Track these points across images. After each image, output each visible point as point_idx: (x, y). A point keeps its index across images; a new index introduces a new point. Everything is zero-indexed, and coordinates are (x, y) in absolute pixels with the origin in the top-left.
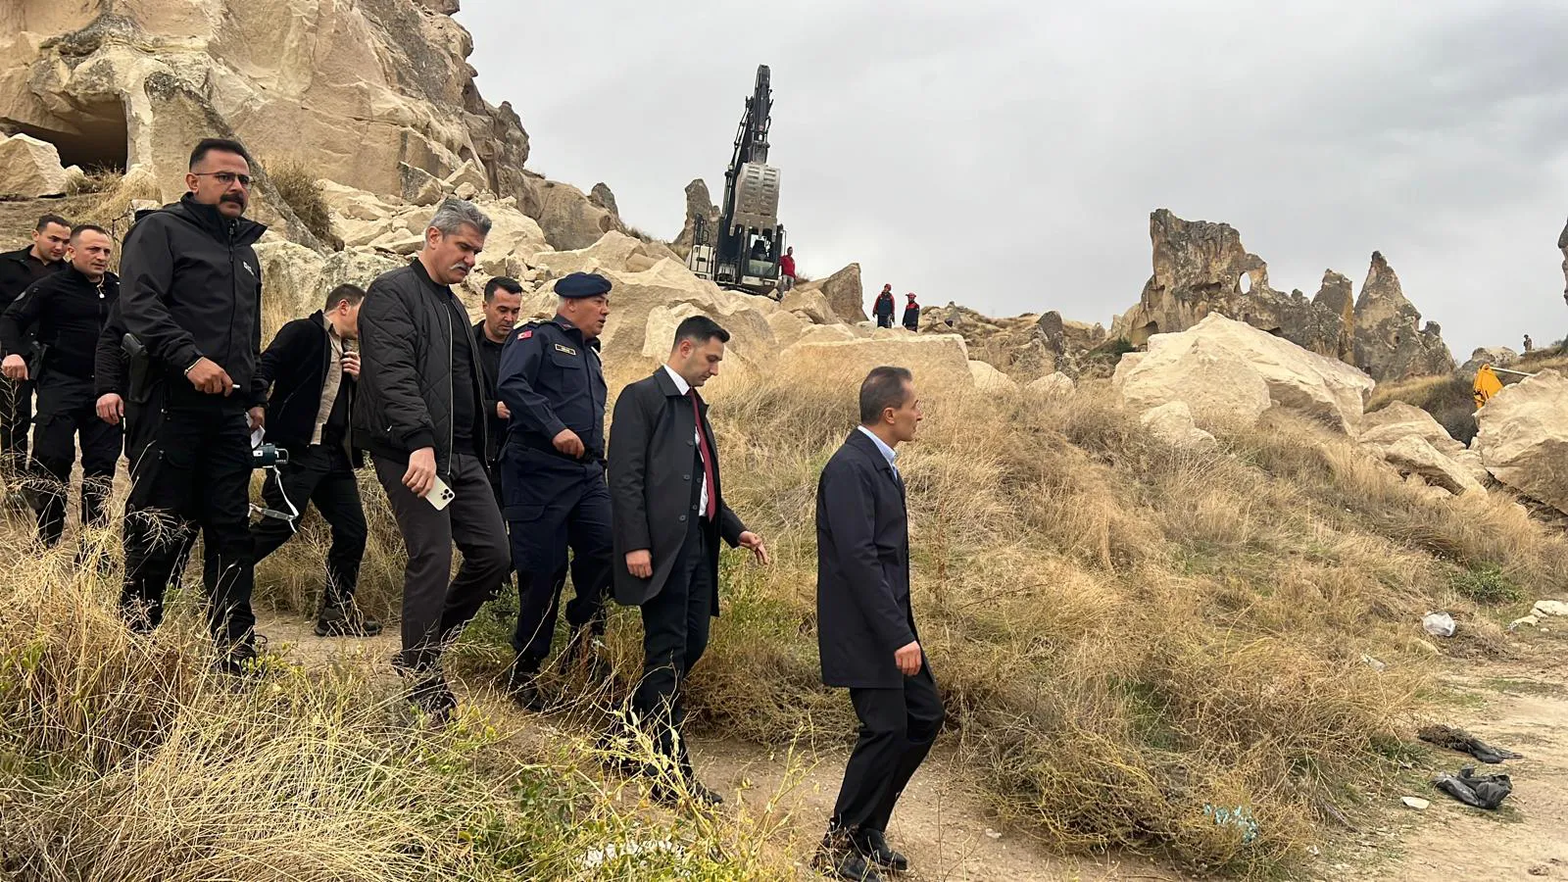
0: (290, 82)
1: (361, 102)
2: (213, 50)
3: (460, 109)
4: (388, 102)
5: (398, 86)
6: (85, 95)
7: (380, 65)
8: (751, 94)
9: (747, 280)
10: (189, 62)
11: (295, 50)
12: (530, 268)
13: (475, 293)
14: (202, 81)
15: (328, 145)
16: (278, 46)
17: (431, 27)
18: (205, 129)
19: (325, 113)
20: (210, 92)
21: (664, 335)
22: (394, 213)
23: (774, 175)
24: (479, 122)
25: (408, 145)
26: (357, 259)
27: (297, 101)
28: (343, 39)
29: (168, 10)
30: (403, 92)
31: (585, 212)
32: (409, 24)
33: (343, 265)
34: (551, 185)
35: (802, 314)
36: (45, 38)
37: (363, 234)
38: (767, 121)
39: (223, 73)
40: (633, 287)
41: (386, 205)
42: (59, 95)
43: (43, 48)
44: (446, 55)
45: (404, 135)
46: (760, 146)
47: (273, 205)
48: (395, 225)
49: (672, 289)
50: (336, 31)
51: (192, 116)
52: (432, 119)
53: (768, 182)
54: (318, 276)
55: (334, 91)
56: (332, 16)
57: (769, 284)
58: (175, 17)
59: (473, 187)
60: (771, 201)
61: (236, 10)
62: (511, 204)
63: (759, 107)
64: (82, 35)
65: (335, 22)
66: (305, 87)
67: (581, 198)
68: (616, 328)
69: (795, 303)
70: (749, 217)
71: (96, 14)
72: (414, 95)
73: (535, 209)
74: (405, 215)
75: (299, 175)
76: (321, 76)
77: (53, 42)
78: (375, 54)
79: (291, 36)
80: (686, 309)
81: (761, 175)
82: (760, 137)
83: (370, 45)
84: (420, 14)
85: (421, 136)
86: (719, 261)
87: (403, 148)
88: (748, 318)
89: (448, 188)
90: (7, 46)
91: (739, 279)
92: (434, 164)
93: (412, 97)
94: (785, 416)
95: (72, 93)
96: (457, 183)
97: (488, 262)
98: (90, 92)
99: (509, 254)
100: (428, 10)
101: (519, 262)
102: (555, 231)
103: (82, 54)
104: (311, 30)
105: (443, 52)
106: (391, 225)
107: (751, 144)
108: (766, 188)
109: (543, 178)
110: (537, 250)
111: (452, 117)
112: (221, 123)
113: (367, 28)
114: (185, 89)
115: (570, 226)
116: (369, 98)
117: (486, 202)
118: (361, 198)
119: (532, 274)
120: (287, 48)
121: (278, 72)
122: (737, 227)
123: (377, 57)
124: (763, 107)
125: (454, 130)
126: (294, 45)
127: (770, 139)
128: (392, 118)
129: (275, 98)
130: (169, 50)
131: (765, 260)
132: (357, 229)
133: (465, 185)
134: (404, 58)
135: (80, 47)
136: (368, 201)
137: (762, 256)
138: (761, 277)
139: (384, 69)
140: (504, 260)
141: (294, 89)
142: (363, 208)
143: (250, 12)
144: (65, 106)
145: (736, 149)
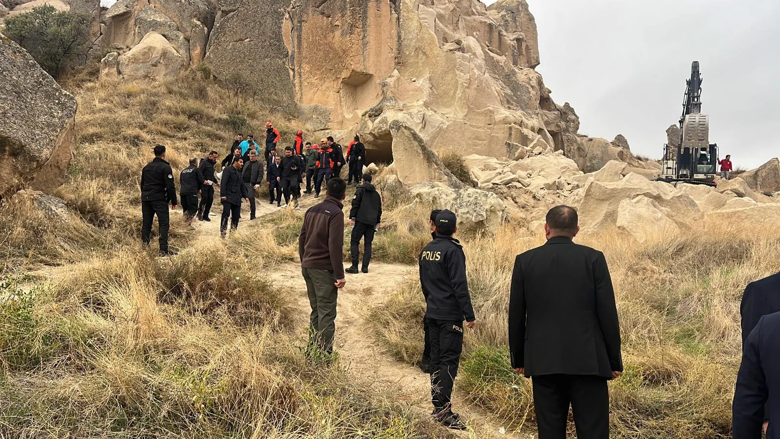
0: (459, 113)
1: (491, 116)
2: (426, 105)
3: (538, 111)
4: (502, 114)
5: (507, 106)
6: (378, 132)
7: (498, 97)
8: (689, 77)
9: (696, 176)
10: (416, 112)
11: (460, 98)
12: (569, 184)
13: (539, 200)
14: (422, 119)
15: (477, 138)
16: (453, 97)
17: (522, 75)
18: (413, 141)
19: (474, 124)
20: (425, 123)
21: (628, 214)
22: (504, 166)
23: (705, 119)
24: (551, 115)
25: (513, 132)
27: (462, 121)
28: (481, 89)
29: (408, 91)
30: (509, 108)
31: (609, 150)
32: (511, 76)
34: (591, 140)
35: (729, 192)
36: (363, 112)
37: (488, 178)
38: (699, 91)
39: (430, 114)
40: (612, 190)
41: (500, 162)
42: (369, 134)
43: (363, 116)
44: (529, 87)
45: (510, 128)
46: (696, 104)
47: (441, 170)
48: (505, 171)
49: (634, 188)
50: (478, 86)
51: (407, 137)
52: (523, 118)
53: (701, 123)
55: (478, 114)
56: (476, 79)
57: (710, 177)
58: (411, 93)
59: (541, 148)
60: (704, 132)
61: (435, 85)
62: (561, 154)
63: (694, 83)
64: (377, 108)
65: (477, 82)
66: (466, 113)
67: (607, 144)
68: (605, 212)
69: (726, 187)
70: (691, 143)
71: (381, 98)
72: (515, 109)
73: (584, 153)
74: (509, 166)
75: (455, 156)
76: (472, 107)
77: (366, 113)
78: (495, 92)
79: (458, 92)
80: (641, 199)
81: (697, 120)
82: (696, 100)
83: (493, 89)
84: (516, 70)
85: (519, 127)
86: (679, 168)
87: (511, 134)
88: (681, 199)
89: (530, 150)
90: (350, 117)
91: (692, 176)
92: (525, 140)
93: (514, 110)
95: (373, 133)
96: (533, 147)
97: (547, 184)
98: (380, 131)
99: (558, 179)
100: (521, 67)
101: (563, 182)
102: (594, 162)
103: (376, 116)
104: (468, 87)
105: (527, 85)
106: (503, 171)
107: (692, 104)
108: (701, 126)
109: (587, 137)
110: (575, 174)
111: (533, 116)
112: (418, 138)
113: (492, 81)
114: (404, 126)
115: (602, 158)
116: (494, 114)
117: (548, 154)
118: (490, 160)
119: (570, 187)
120: (457, 98)
121: (454, 109)
122: (685, 148)
123: (497, 94)
124: (696, 84)
125: (535, 122)
126: (459, 96)
127: (701, 100)
128: (505, 121)
129: (452, 121)
130: (409, 108)
131: (707, 164)
132: (486, 175)
133: (538, 147)
134: (509, 92)
135: (375, 113)
136: (493, 161)
137: (705, 162)
138: (705, 174)
139: (500, 99)
140: (555, 181)
141: (461, 115)
142: (490, 165)
143: (441, 85)
144: (370, 138)
145: (684, 108)
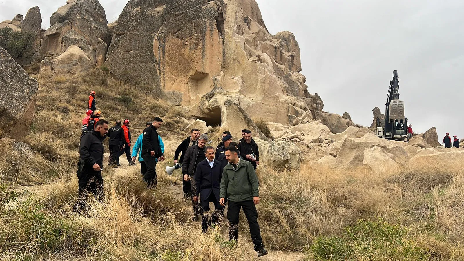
0: (259, 97)
1: (277, 99)
2: (240, 92)
3: (303, 97)
4: (284, 98)
5: (286, 94)
6: (212, 107)
7: (281, 89)
8: (392, 79)
9: (395, 136)
10: (234, 96)
11: (259, 89)
12: (326, 140)
13: (311, 148)
14: (238, 100)
15: (269, 112)
16: (255, 88)
17: (294, 77)
18: (239, 112)
19: (268, 104)
20: (240, 103)
21: (370, 157)
22: (287, 128)
23: (402, 103)
24: (309, 100)
25: (290, 109)
26: (278, 143)
27: (261, 102)
28: (271, 84)
29: (229, 84)
30: (288, 95)
31: (341, 121)
32: (288, 77)
33: (274, 145)
34: (331, 115)
35: (416, 146)
36: (202, 95)
37: (279, 135)
38: (398, 87)
39: (242, 97)
40: (358, 143)
41: (285, 126)
42: (206, 108)
43: (202, 97)
44: (299, 83)
45: (289, 107)
46: (396, 95)
47: (256, 130)
48: (287, 132)
49: (371, 142)
50: (270, 82)
51: (236, 109)
52: (296, 101)
53: (400, 105)
54: (268, 148)
55: (270, 98)
56: (269, 78)
58: (231, 85)
59: (308, 119)
60: (402, 111)
61: (245, 81)
62: (319, 122)
63: (395, 83)
64: (211, 93)
65: (269, 79)
66: (263, 97)
67: (340, 117)
68: (354, 156)
69: (414, 143)
70: (395, 117)
71: (213, 87)
72: (291, 95)
73: (326, 122)
74: (290, 129)
75: (262, 122)
76: (266, 94)
77: (204, 96)
78: (279, 86)
79: (258, 85)
80: (376, 148)
81: (398, 104)
82: (396, 92)
83: (278, 84)
84: (291, 73)
85: (293, 106)
86: (386, 132)
87: (289, 110)
88: (398, 149)
89: (302, 120)
90: (194, 98)
91: (393, 136)
92: (297, 113)
93: (290, 96)
94: (415, 181)
95: (209, 108)
96: (303, 118)
97: (314, 139)
98: (213, 107)
99: (320, 136)
100: (293, 72)
101: (323, 138)
102: (333, 128)
103: (210, 98)
104: (264, 83)
105: (298, 82)
106: (286, 132)
107: (393, 94)
108: (400, 107)
109: (328, 113)
110: (328, 134)
111: (301, 100)
112: (242, 110)
113: (277, 80)
114: (234, 103)
115: (337, 126)
116: (279, 98)
117: (312, 122)
118: (278, 125)
120: (257, 88)
121: (256, 95)
122: (391, 120)
123: (280, 87)
124: (396, 83)
125: (302, 103)
126: (259, 87)
127: (399, 92)
128: (285, 103)
129: (255, 102)
130: (230, 93)
131: (401, 130)
132: (277, 134)
133: (306, 118)
134: (287, 86)
135: (210, 96)
136: (280, 126)
137: (400, 128)
138: (401, 135)
139: (282, 90)
140: (318, 138)
141: (260, 99)
142: (279, 128)
143: (248, 81)
144: (207, 111)
145: (388, 97)
